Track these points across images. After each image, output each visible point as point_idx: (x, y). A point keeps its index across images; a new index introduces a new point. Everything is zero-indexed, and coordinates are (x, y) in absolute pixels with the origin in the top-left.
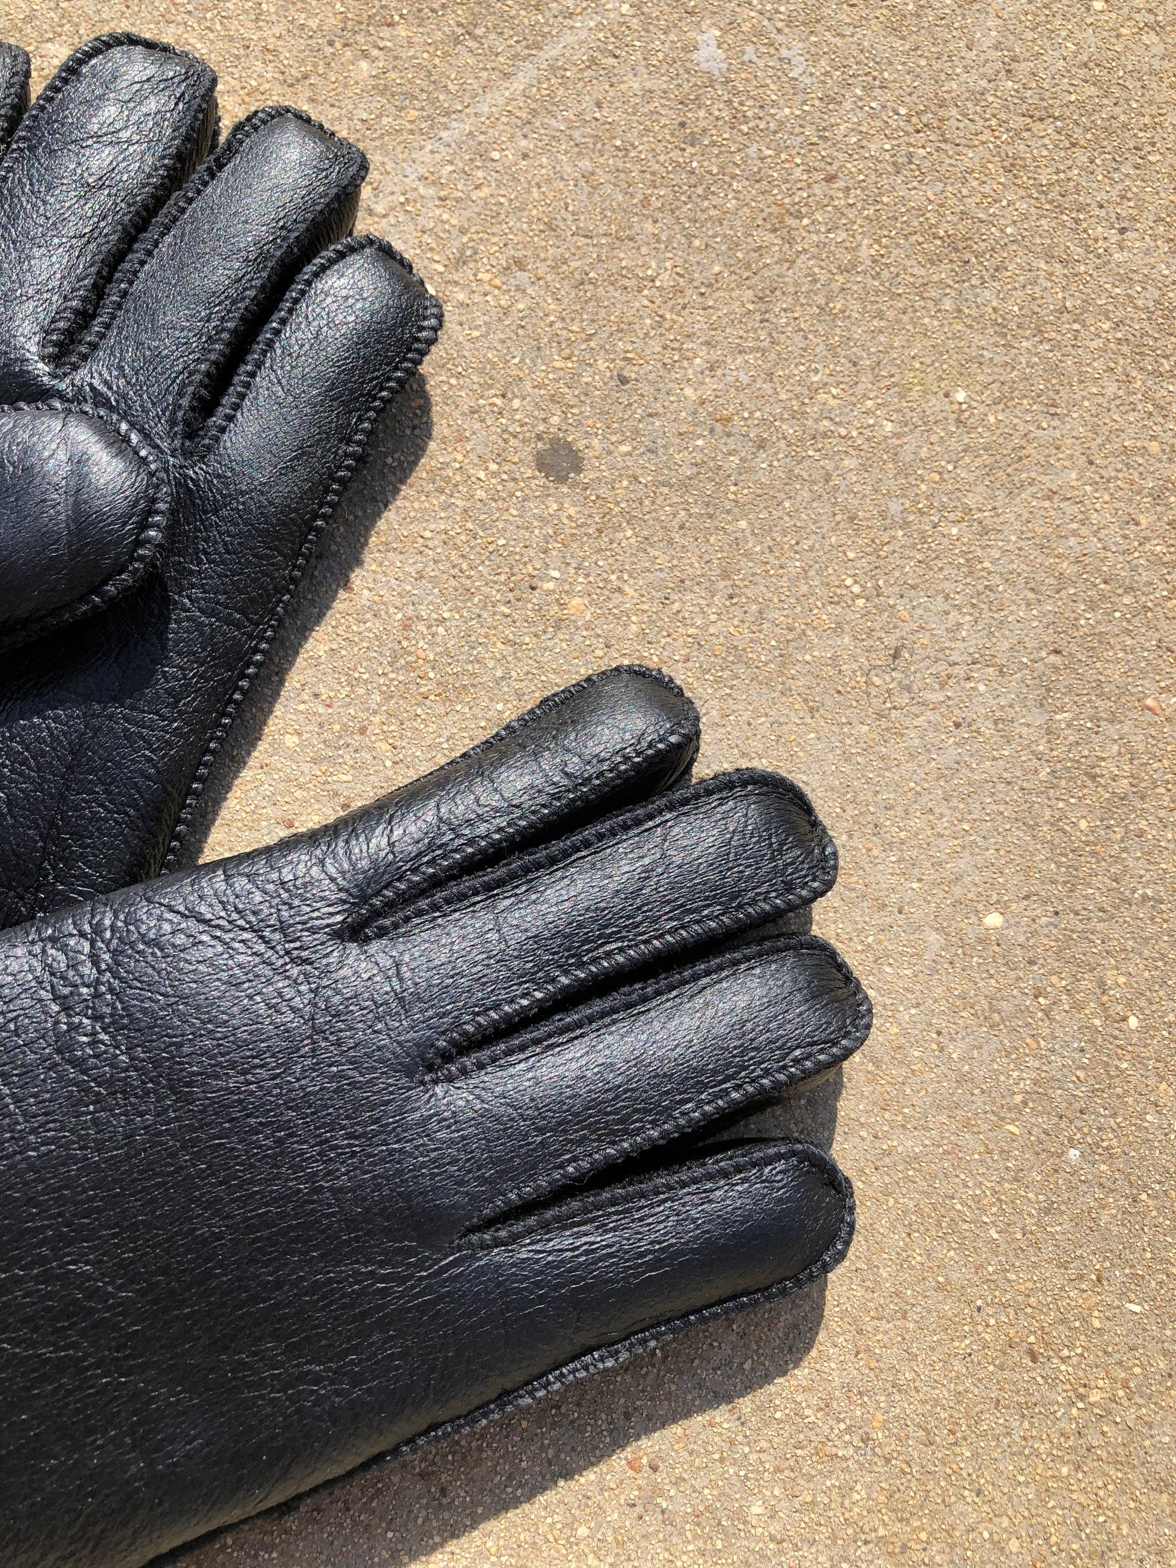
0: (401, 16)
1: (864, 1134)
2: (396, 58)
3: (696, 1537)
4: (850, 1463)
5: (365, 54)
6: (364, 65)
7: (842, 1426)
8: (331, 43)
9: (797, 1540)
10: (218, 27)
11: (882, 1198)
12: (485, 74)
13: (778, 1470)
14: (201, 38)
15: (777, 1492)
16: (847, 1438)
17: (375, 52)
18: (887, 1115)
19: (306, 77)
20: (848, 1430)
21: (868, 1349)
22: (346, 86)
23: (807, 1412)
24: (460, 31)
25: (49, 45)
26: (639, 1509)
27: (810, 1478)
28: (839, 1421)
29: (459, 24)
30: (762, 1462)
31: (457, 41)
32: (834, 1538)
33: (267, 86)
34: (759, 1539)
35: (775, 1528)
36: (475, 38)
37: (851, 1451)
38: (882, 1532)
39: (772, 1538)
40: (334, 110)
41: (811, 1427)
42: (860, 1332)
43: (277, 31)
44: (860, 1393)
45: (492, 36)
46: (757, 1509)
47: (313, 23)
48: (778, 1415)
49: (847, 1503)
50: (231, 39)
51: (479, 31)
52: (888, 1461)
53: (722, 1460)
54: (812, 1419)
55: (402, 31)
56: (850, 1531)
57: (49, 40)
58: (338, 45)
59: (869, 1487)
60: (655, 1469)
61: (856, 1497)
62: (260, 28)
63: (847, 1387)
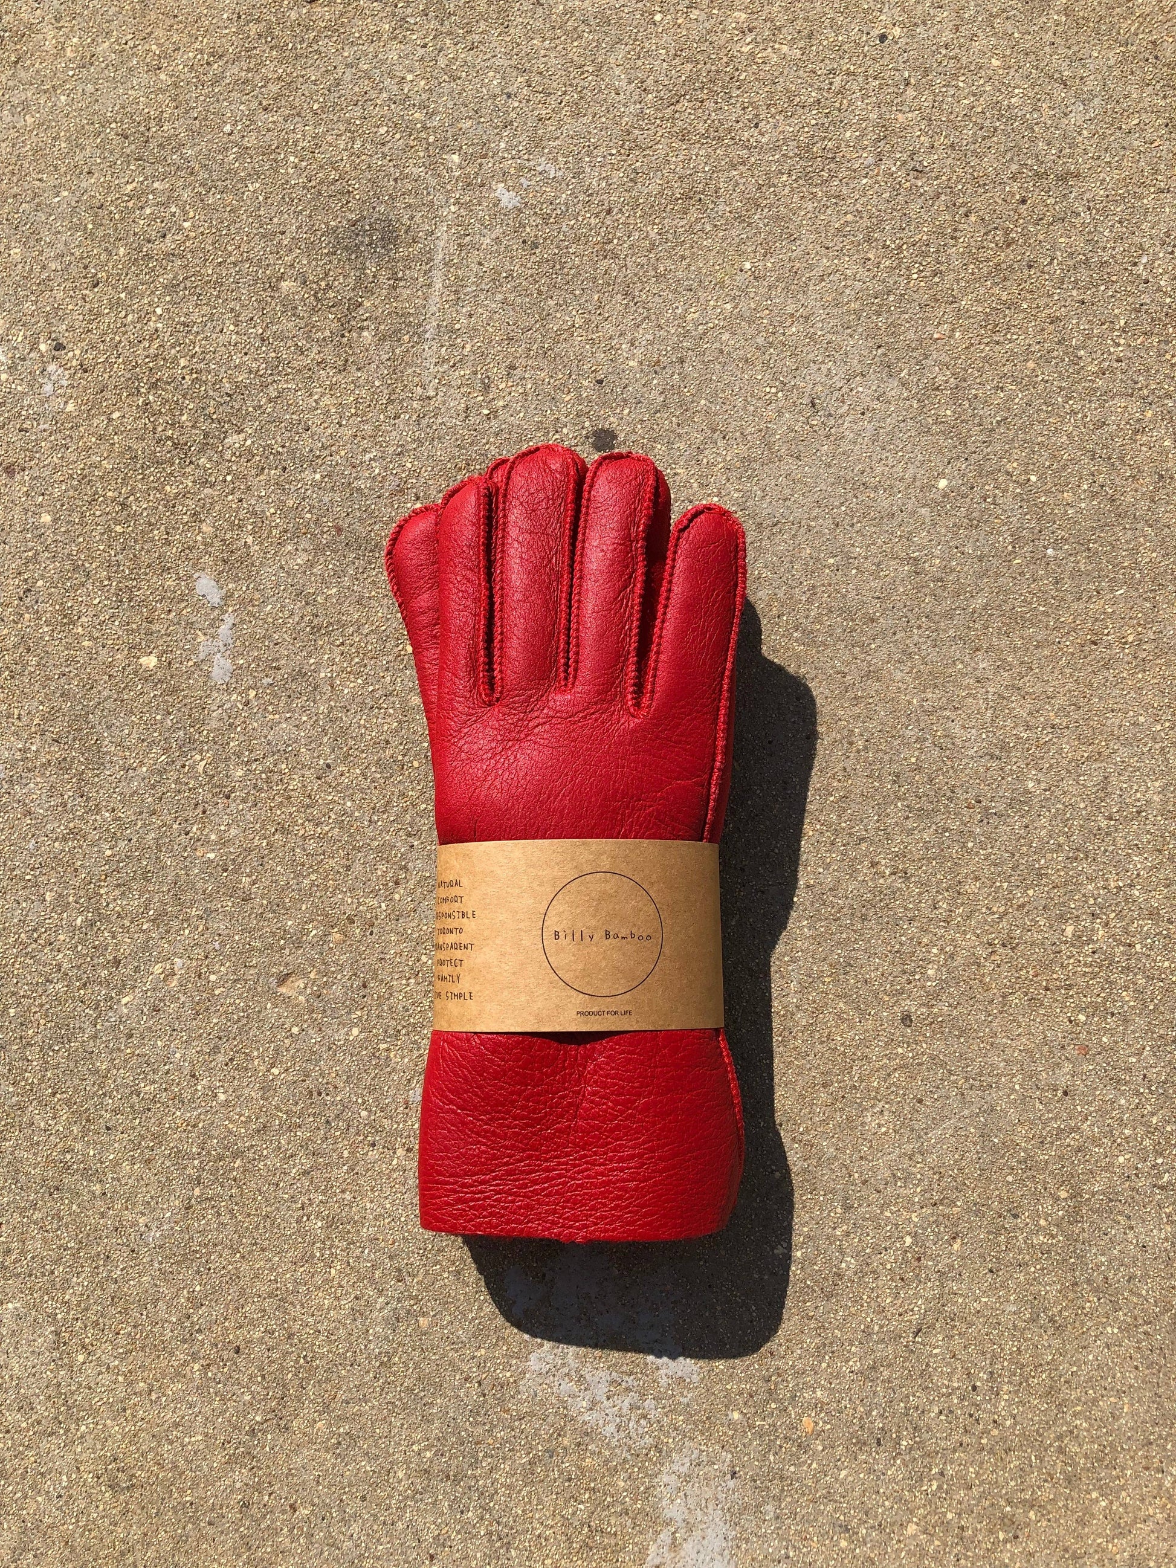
0: (361, 297)
1: (958, 612)
2: (376, 319)
3: (1015, 813)
4: (1054, 740)
5: (362, 329)
6: (365, 334)
7: (1040, 729)
8: (343, 336)
9: (1055, 784)
10: (290, 370)
11: (986, 631)
12: (420, 293)
13: (1027, 765)
14: (287, 382)
15: (1033, 773)
16: (1045, 732)
17: (365, 323)
18: (961, 597)
19: (347, 361)
20: (1043, 729)
21: (1027, 693)
22: (367, 350)
23: (1022, 735)
24: (392, 282)
25: (226, 440)
26: (985, 821)
27: (1042, 758)
28: (1037, 728)
29: (389, 279)
30: (1019, 767)
31: (395, 288)
32: (1069, 771)
33: (335, 379)
34: (1040, 795)
35: (1043, 786)
36: (400, 279)
37: (1051, 736)
38: (1086, 755)
39: (1045, 790)
40: (372, 365)
41: (1028, 739)
42: (1019, 689)
43: (315, 351)
44: (1038, 712)
45: (407, 272)
46: (1031, 784)
47: (327, 333)
48: (1011, 745)
49: (1064, 755)
50: (300, 371)
51: (400, 274)
52: (1068, 728)
53: (1003, 778)
54: (1026, 736)
55: (367, 304)
56: (1073, 764)
57: (224, 438)
58: (347, 334)
59: (1067, 743)
60: (979, 802)
61: (1066, 750)
62: (307, 356)
63: (1030, 713)
